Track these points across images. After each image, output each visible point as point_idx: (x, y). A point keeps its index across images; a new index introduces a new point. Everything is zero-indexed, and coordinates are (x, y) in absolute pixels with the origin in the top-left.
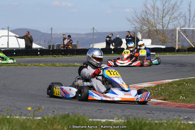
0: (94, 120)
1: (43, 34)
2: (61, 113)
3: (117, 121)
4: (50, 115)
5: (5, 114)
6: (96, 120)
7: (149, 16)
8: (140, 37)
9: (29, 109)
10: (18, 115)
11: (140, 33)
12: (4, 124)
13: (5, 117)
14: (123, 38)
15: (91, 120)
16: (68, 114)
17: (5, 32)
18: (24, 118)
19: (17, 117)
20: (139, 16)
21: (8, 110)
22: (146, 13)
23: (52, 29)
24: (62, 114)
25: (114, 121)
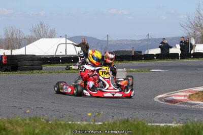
0: (153, 124)
1: (99, 41)
2: (120, 118)
3: (176, 125)
4: (111, 121)
5: (67, 120)
6: (156, 124)
7: (201, 21)
8: (193, 42)
9: (89, 114)
10: (80, 120)
11: (193, 39)
12: (66, 130)
13: (67, 123)
14: (178, 44)
15: (149, 124)
16: (128, 119)
17: (63, 40)
18: (86, 123)
19: (79, 123)
20: (192, 22)
21: (69, 116)
22: (199, 19)
23: (108, 36)
24: (121, 120)
25: (173, 125)
